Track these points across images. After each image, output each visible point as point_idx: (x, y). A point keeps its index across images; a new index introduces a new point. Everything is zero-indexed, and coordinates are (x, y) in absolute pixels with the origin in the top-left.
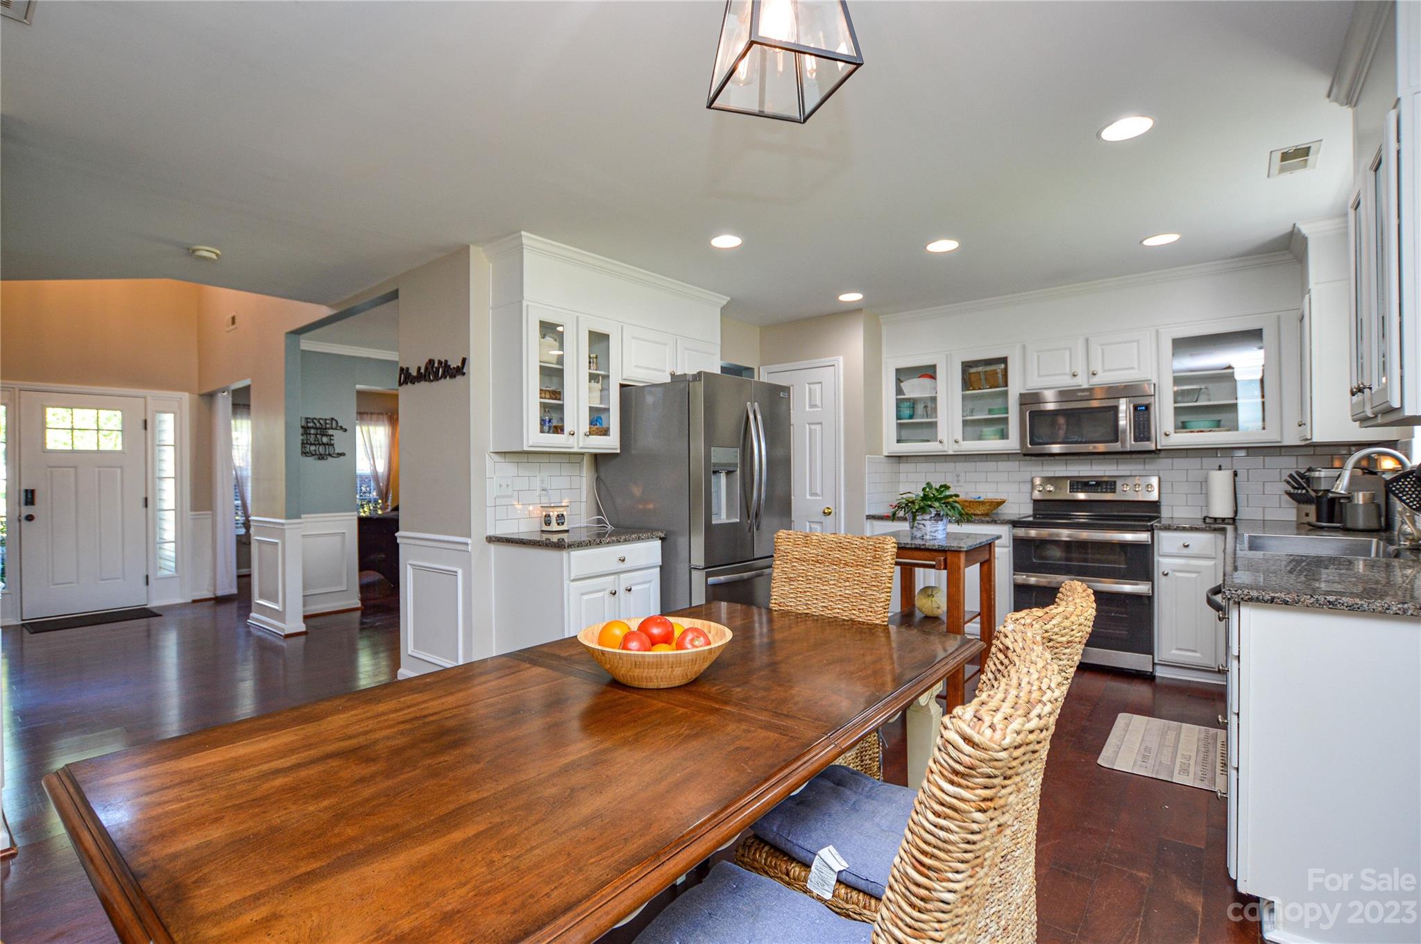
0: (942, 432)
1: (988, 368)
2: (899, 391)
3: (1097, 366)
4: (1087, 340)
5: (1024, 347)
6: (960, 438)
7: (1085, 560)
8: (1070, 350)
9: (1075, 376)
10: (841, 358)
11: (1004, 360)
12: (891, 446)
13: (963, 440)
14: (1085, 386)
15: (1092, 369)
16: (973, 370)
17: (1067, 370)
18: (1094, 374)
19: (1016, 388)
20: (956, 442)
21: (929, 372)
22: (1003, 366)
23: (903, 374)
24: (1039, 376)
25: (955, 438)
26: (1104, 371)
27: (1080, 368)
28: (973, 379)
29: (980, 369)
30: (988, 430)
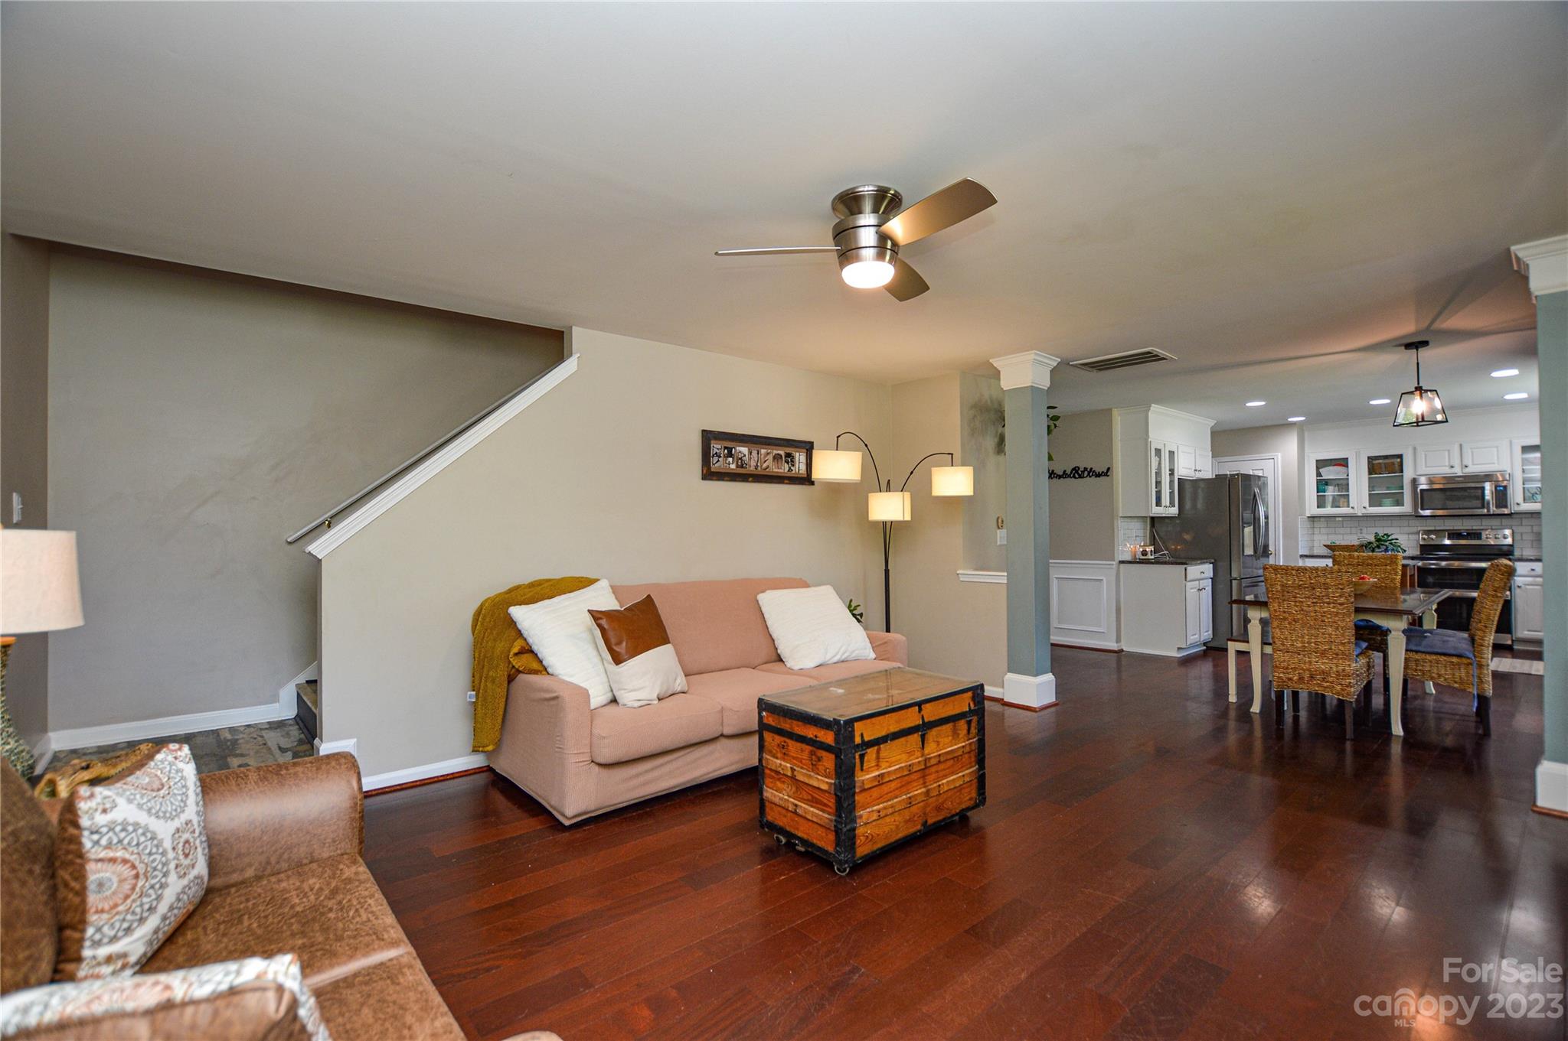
0: (1353, 501)
1: (1387, 461)
2: (1319, 474)
3: (1468, 461)
4: (1461, 445)
5: (1415, 449)
6: (1367, 505)
7: (1452, 580)
8: (1449, 451)
9: (1452, 467)
10: (1280, 454)
11: (1400, 456)
12: (1312, 509)
13: (1370, 506)
14: (1460, 474)
15: (1465, 463)
16: (1375, 462)
17: (1447, 464)
18: (1466, 467)
19: (1408, 474)
20: (1364, 508)
21: (1343, 463)
22: (1399, 460)
23: (1321, 464)
24: (1426, 467)
25: (1364, 505)
26: (1473, 464)
27: (1456, 462)
28: (1375, 468)
29: (1381, 461)
30: (1388, 501)
